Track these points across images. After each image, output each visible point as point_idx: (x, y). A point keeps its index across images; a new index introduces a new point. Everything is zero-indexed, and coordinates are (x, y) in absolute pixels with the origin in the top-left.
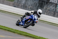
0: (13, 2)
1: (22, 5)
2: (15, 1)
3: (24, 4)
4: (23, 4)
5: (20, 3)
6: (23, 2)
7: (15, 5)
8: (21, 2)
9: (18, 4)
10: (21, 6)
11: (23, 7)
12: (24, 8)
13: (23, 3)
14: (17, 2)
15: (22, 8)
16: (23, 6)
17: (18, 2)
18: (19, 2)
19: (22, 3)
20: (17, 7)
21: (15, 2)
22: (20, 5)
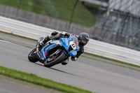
0: (93, 28)
1: (113, 35)
2: (96, 26)
3: (117, 34)
4: (115, 33)
5: (108, 31)
6: (115, 27)
7: (96, 36)
8: (111, 27)
9: (104, 32)
10: (112, 38)
11: (116, 41)
12: (117, 43)
13: (116, 30)
14: (101, 27)
15: (114, 42)
16: (115, 37)
17: (102, 29)
18: (106, 29)
19: (114, 31)
20: (101, 40)
21: (96, 28)
22: (109, 36)
